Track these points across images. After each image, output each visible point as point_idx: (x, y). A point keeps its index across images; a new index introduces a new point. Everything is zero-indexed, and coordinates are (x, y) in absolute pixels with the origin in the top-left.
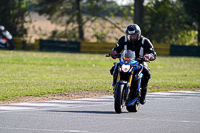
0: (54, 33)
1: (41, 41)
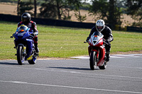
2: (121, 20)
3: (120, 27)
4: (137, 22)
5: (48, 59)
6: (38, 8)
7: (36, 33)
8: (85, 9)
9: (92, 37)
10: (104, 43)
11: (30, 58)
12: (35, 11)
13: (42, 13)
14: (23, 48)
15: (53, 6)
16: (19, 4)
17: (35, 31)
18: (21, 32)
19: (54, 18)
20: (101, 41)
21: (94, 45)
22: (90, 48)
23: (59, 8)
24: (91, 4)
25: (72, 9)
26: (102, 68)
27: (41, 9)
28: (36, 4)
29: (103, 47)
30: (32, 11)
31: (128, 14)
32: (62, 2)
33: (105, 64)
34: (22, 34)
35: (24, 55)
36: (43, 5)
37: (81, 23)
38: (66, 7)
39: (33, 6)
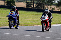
5: (39, 26)
6: (35, 4)
7: (18, 15)
8: (55, 5)
9: (43, 17)
10: (48, 19)
11: (16, 26)
12: (33, 6)
13: (36, 7)
14: (12, 22)
15: (41, 4)
16: (27, 3)
17: (18, 14)
18: (11, 14)
19: (41, 9)
20: (47, 18)
21: (44, 20)
22: (42, 22)
23: (43, 4)
24: (57, 3)
25: (49, 5)
26: (48, 31)
27: (36, 5)
28: (34, 3)
29: (48, 21)
30: (32, 6)
32: (45, 2)
33: (49, 29)
34: (12, 15)
35: (12, 25)
36: (37, 3)
38: (46, 4)
39: (33, 4)
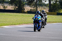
0: (31, 9)
1: (28, 11)
2: (25, 8)
3: (24, 12)
4: (32, 9)
31: (28, 5)
37: (5, 10)
